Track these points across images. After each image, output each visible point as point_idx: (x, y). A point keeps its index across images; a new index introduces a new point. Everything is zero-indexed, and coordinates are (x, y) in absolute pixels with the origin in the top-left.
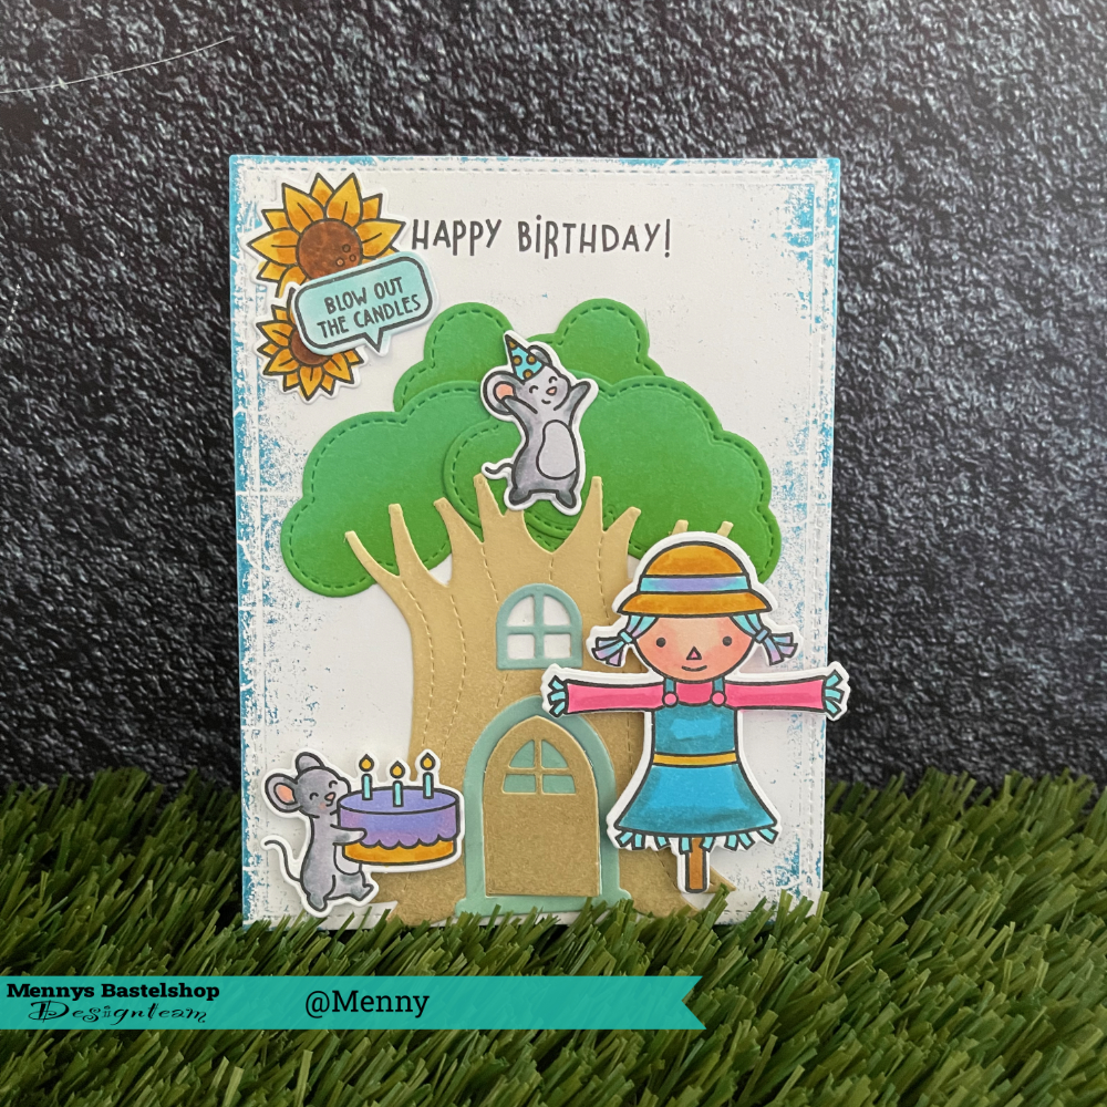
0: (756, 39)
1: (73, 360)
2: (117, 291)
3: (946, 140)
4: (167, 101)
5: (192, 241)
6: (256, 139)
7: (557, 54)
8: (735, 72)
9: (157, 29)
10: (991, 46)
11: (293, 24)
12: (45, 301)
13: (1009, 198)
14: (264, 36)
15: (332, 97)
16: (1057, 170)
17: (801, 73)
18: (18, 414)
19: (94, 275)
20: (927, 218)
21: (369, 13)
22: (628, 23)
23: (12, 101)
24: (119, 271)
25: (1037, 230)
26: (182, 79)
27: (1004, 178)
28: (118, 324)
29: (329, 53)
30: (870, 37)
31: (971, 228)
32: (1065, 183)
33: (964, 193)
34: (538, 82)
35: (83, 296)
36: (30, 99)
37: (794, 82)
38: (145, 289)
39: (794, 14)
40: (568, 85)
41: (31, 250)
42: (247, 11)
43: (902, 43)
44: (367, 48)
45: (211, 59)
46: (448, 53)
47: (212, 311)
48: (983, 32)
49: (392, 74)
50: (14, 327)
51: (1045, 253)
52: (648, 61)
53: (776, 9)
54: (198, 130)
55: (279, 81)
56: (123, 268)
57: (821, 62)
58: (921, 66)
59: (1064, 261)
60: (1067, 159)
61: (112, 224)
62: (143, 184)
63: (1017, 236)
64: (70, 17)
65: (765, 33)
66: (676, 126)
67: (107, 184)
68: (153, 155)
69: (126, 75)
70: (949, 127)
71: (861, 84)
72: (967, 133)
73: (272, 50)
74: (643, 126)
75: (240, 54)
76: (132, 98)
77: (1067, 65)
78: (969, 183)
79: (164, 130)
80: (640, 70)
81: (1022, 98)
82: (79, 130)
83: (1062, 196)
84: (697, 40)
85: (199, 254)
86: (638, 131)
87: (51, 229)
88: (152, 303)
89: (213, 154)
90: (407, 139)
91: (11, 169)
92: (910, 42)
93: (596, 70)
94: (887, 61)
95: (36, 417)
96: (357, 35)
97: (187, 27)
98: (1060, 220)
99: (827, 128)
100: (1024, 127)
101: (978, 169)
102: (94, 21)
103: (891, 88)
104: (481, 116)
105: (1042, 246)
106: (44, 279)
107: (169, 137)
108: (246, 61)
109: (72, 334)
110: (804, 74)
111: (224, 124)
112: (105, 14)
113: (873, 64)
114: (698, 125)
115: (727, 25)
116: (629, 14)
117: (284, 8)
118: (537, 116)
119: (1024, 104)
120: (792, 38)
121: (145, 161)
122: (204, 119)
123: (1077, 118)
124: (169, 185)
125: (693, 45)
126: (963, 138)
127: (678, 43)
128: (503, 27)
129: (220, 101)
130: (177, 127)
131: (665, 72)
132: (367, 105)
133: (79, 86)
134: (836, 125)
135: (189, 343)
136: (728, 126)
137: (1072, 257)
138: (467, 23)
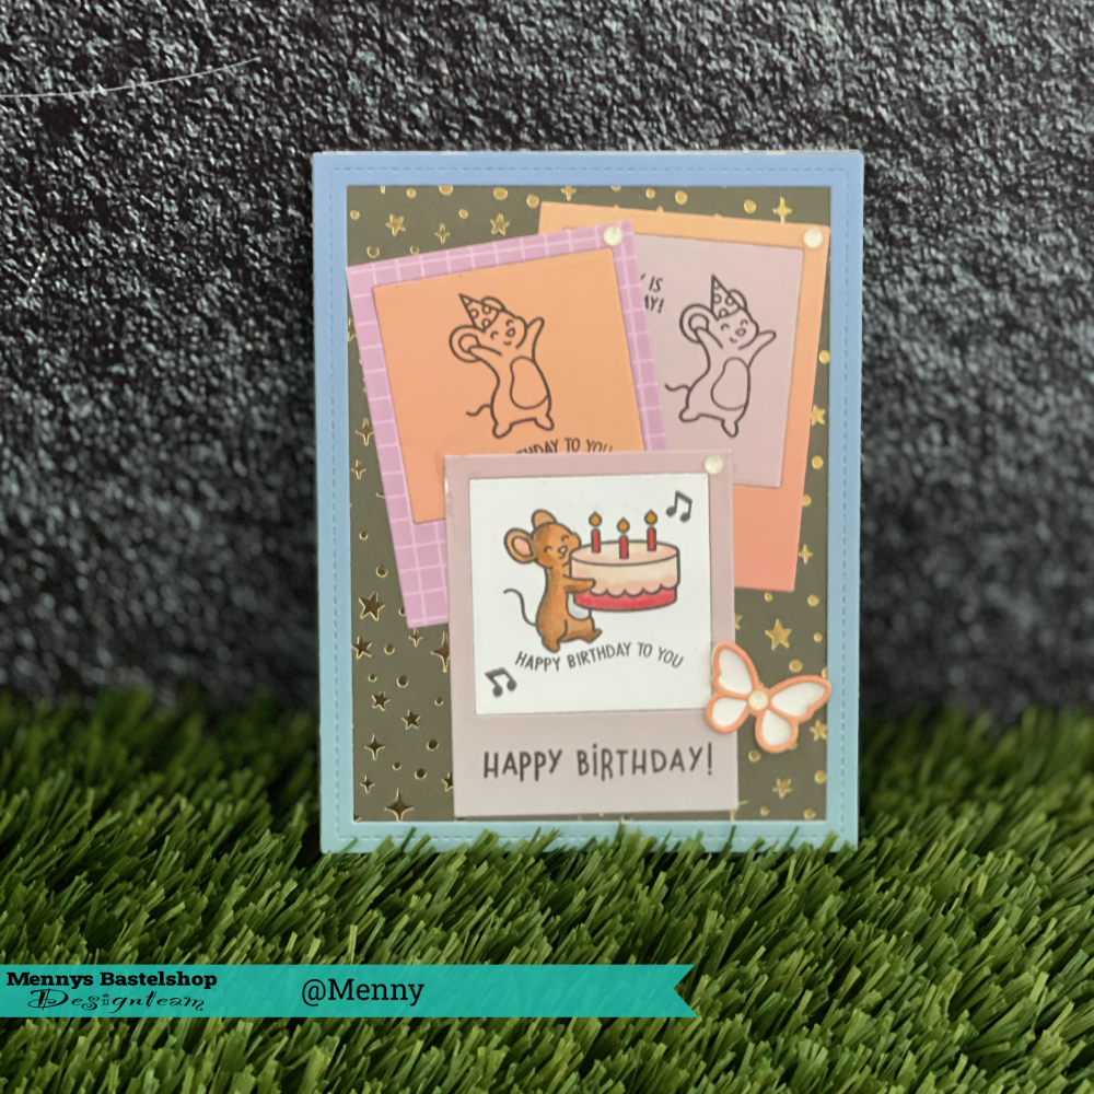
0: (726, 64)
1: (88, 317)
2: (136, 260)
3: (899, 145)
4: (196, 106)
5: (210, 219)
6: (275, 137)
7: (548, 76)
8: (707, 89)
9: (192, 50)
10: (935, 70)
11: (314, 48)
12: (69, 267)
13: (960, 192)
14: (288, 58)
15: (345, 105)
16: (1003, 169)
17: (766, 91)
18: (30, 363)
19: (115, 246)
20: (885, 208)
21: (382, 42)
22: (611, 50)
23: (55, 102)
24: (139, 243)
25: (988, 219)
26: (211, 90)
27: (954, 176)
28: (134, 287)
29: (344, 70)
30: (827, 63)
31: (927, 216)
32: (1010, 179)
33: (919, 187)
34: (531, 96)
35: (103, 264)
36: (70, 101)
37: (760, 98)
38: (162, 258)
39: (759, 46)
40: (558, 99)
41: (59, 224)
42: (274, 38)
43: (856, 69)
44: (379, 69)
45: (239, 74)
46: (451, 72)
47: (223, 278)
48: (928, 60)
49: (400, 87)
50: (35, 288)
51: (998, 238)
52: (628, 80)
53: (742, 41)
54: (223, 129)
55: (299, 92)
56: (143, 241)
57: (784, 83)
58: (874, 87)
59: (1015, 244)
60: (1011, 160)
61: (137, 204)
62: (168, 172)
63: (971, 222)
64: (114, 37)
65: (733, 60)
66: (654, 131)
67: (136, 171)
68: (179, 149)
69: (161, 85)
70: (901, 135)
71: (821, 101)
72: (918, 139)
73: (294, 68)
74: (625, 131)
75: (265, 71)
76: (165, 103)
77: (1006, 84)
78: (922, 179)
79: (192, 130)
80: (622, 87)
81: (966, 112)
82: (114, 128)
83: (1010, 191)
84: (673, 65)
85: (215, 230)
86: (620, 135)
87: (80, 207)
88: (168, 270)
89: (235, 149)
90: (412, 139)
91: (49, 158)
92: (863, 67)
93: (582, 87)
94: (844, 82)
95: (47, 366)
96: (370, 58)
97: (219, 49)
98: (1008, 210)
99: (791, 134)
100: (970, 135)
101: (930, 166)
102: (135, 41)
103: (847, 104)
104: (478, 121)
105: (994, 231)
106: (68, 248)
107: (195, 135)
108: (270, 77)
109: (90, 295)
110: (768, 92)
111: (247, 126)
112: (146, 36)
113: (831, 85)
114: (675, 131)
115: (700, 53)
116: (613, 44)
117: (307, 36)
118: (529, 122)
119: (968, 116)
120: (757, 64)
121: (172, 154)
122: (229, 122)
123: (1018, 127)
124: (193, 174)
125: (669, 69)
126: (915, 143)
127: (656, 67)
128: (501, 54)
129: (245, 108)
130: (204, 127)
131: (644, 88)
132: (376, 112)
133: (117, 93)
134: (799, 132)
135: (198, 305)
136: (701, 131)
137: (1023, 241)
138: (468, 50)
